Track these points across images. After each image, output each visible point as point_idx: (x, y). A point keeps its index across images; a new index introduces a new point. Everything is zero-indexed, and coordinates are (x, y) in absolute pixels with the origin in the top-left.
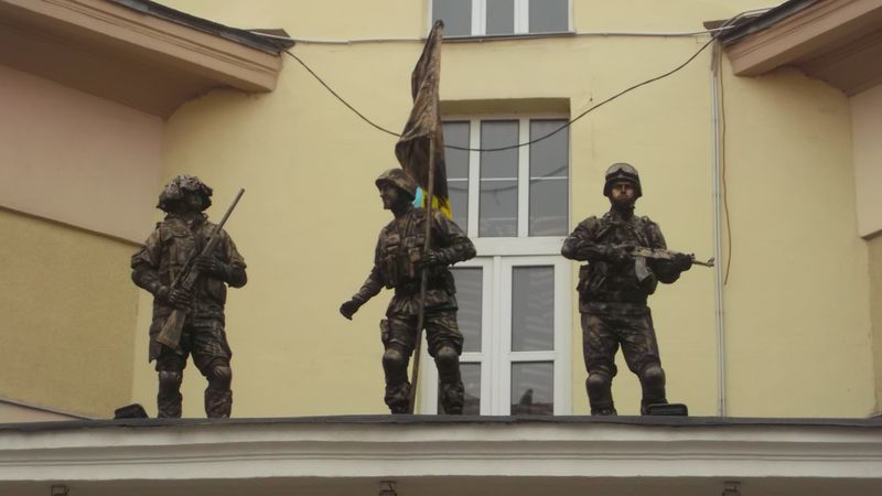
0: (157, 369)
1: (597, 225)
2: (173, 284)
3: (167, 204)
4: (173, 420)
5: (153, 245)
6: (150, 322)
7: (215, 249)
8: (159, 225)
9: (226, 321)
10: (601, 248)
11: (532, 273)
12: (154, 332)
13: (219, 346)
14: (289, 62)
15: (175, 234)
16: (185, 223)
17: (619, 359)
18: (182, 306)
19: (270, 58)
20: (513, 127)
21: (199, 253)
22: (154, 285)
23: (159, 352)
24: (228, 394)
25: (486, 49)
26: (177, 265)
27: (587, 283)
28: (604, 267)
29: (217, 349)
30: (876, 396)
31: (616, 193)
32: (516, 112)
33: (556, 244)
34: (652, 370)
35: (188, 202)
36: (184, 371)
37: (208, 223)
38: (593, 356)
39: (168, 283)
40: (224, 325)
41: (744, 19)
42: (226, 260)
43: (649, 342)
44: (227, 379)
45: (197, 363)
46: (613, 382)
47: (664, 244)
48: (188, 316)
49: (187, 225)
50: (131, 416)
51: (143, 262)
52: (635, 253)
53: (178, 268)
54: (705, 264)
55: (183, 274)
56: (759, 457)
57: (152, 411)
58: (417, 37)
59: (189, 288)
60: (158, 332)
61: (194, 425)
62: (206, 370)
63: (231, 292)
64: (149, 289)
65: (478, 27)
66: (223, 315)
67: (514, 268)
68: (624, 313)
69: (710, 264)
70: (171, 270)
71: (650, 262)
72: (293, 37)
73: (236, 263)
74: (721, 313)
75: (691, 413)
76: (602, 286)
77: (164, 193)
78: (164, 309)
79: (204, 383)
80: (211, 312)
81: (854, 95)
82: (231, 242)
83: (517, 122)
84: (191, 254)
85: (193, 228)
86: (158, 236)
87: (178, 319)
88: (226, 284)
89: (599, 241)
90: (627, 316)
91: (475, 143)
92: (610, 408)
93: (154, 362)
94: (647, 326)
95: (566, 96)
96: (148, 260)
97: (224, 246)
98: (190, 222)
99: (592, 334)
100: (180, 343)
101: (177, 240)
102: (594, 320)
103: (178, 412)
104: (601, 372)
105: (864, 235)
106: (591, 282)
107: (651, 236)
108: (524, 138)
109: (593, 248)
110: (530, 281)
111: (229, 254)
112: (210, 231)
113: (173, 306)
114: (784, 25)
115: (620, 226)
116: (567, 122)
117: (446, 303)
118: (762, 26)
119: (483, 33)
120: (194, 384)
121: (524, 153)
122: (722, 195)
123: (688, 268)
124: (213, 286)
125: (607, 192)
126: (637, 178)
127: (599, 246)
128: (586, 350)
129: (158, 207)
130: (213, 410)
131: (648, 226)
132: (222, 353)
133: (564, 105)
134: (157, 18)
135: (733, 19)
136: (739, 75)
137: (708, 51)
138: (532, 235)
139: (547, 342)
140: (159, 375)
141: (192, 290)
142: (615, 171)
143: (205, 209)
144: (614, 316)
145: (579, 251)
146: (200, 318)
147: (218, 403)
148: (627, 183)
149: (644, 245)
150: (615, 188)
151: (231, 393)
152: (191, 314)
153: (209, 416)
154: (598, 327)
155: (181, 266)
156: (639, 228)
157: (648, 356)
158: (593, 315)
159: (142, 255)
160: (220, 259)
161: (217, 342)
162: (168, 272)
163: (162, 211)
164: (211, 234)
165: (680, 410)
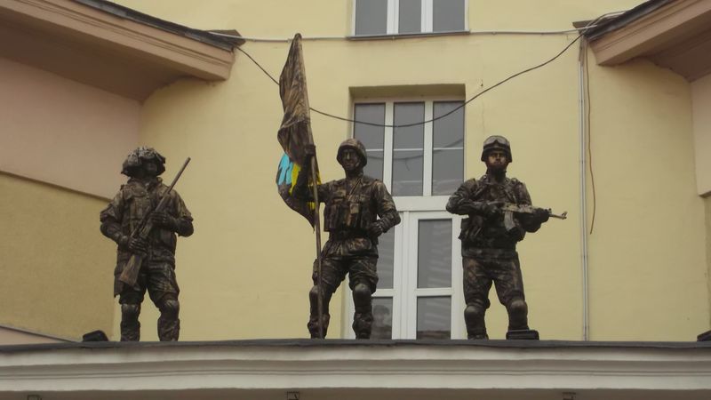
0: (121, 302)
1: (475, 186)
3: (129, 170)
5: (118, 203)
7: (167, 205)
8: (122, 187)
9: (176, 264)
10: (478, 204)
11: (436, 225)
12: (117, 273)
13: (169, 284)
14: (240, 57)
15: (135, 194)
16: (143, 185)
18: (139, 252)
19: (225, 53)
20: (419, 108)
21: (153, 209)
22: (117, 235)
23: (122, 289)
24: (176, 322)
25: (399, 45)
26: (136, 219)
27: (467, 233)
28: (480, 220)
29: (167, 286)
31: (492, 160)
32: (422, 96)
34: (517, 303)
35: (146, 169)
36: (142, 304)
37: (161, 186)
38: (471, 291)
39: (129, 234)
40: (174, 267)
41: (605, 20)
42: (176, 215)
43: (515, 280)
44: (175, 311)
45: (152, 297)
46: (486, 313)
47: (530, 201)
48: (144, 261)
49: (145, 187)
50: (96, 340)
51: (109, 216)
52: (505, 208)
53: (136, 221)
54: (559, 217)
55: (140, 226)
56: (591, 373)
58: (343, 36)
59: (144, 237)
60: (121, 273)
61: (151, 347)
62: (159, 303)
63: (181, 241)
64: (113, 239)
65: (392, 27)
66: (174, 259)
67: (420, 221)
68: (496, 256)
69: (564, 217)
70: (131, 223)
71: (516, 215)
72: (244, 36)
73: (184, 217)
74: (586, 257)
75: (542, 337)
76: (478, 235)
77: (127, 161)
78: (126, 254)
80: (163, 257)
81: (694, 80)
82: (180, 200)
83: (423, 103)
84: (147, 210)
85: (150, 189)
86: (121, 196)
87: (136, 262)
88: (177, 234)
89: (476, 199)
90: (498, 259)
91: (389, 120)
92: (483, 333)
93: (118, 297)
94: (515, 267)
95: (462, 83)
96: (114, 215)
97: (175, 204)
98: (147, 184)
99: (470, 274)
100: (138, 281)
101: (136, 199)
102: (472, 262)
103: (137, 337)
104: (476, 304)
105: (701, 193)
106: (470, 231)
107: (519, 194)
108: (429, 116)
109: (471, 205)
110: (434, 231)
111: (179, 210)
112: (163, 192)
113: (132, 252)
114: (638, 24)
115: (494, 187)
116: (463, 103)
118: (619, 26)
119: (396, 32)
120: (149, 314)
121: (428, 128)
122: (587, 161)
123: (546, 220)
124: (165, 236)
125: (485, 158)
126: (508, 148)
127: (476, 203)
128: (464, 287)
130: (164, 335)
131: (517, 186)
132: (172, 289)
133: (460, 90)
134: (134, 21)
135: (597, 20)
136: (600, 65)
137: (577, 45)
138: (432, 194)
139: (446, 281)
140: (122, 307)
141: (147, 239)
142: (493, 141)
143: (160, 174)
144: (488, 260)
145: (460, 207)
146: (154, 261)
147: (169, 329)
148: (501, 152)
149: (512, 202)
150: (492, 155)
151: (179, 321)
152: (147, 258)
153: (161, 340)
154: (475, 268)
155: (139, 220)
156: (510, 188)
157: (515, 291)
158: (471, 258)
159: (109, 212)
160: (171, 214)
161: (168, 280)
162: (129, 225)
163: (125, 176)
164: (164, 194)
165: (533, 335)
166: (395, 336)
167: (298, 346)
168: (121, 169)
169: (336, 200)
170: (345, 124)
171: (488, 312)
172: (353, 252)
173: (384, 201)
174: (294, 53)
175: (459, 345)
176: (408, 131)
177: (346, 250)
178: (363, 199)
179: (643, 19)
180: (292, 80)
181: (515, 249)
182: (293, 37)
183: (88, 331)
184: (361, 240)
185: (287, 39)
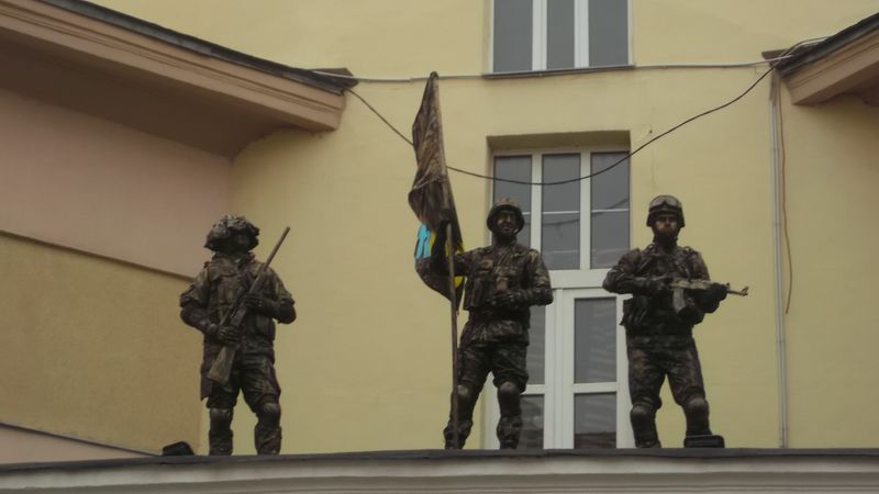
0: (208, 406)
1: (639, 258)
2: (222, 322)
3: (215, 243)
5: (202, 284)
6: (201, 361)
7: (262, 286)
8: (206, 264)
11: (596, 305)
12: (204, 370)
13: (268, 383)
14: (352, 102)
15: (223, 273)
16: (232, 261)
17: (666, 392)
18: (231, 343)
19: (334, 97)
20: (574, 161)
21: (246, 291)
22: (203, 323)
23: (211, 390)
24: (277, 430)
25: (547, 84)
27: (630, 317)
28: (644, 299)
29: (265, 386)
31: (660, 225)
32: (577, 146)
34: (696, 402)
35: (235, 241)
36: (235, 408)
37: (255, 262)
38: (639, 387)
39: (217, 322)
40: (273, 361)
41: (802, 48)
42: (274, 297)
43: (692, 373)
44: (276, 416)
45: (248, 399)
48: (238, 353)
49: (235, 264)
50: (178, 453)
51: (192, 301)
52: (673, 285)
53: (226, 306)
54: (739, 294)
58: (478, 74)
60: (208, 370)
61: (246, 462)
62: (256, 407)
63: (280, 328)
64: (198, 327)
65: (539, 62)
66: (272, 350)
67: (576, 300)
68: (667, 345)
69: (744, 293)
70: (220, 308)
71: (688, 292)
72: (356, 75)
73: (284, 299)
74: (782, 342)
75: (729, 444)
76: (644, 320)
77: (212, 233)
78: (215, 347)
80: (260, 348)
82: (278, 280)
83: (578, 155)
84: (239, 292)
85: (241, 267)
86: (206, 275)
87: (228, 355)
88: (275, 321)
89: (639, 274)
90: (670, 348)
91: (537, 177)
92: (655, 440)
93: (206, 399)
94: (690, 357)
95: (626, 129)
96: (197, 298)
97: (271, 283)
98: (238, 261)
99: (636, 366)
100: (230, 380)
101: (225, 279)
102: (639, 353)
103: (229, 449)
104: (645, 403)
106: (634, 315)
107: (693, 266)
108: (585, 171)
109: (633, 281)
110: (593, 313)
111: (277, 290)
112: (257, 269)
113: (222, 343)
114: (845, 52)
115: (662, 258)
116: (628, 154)
117: (520, 336)
118: (820, 55)
119: (544, 68)
120: (244, 420)
121: (585, 186)
122: (782, 225)
123: (723, 298)
124: (262, 323)
125: (651, 222)
126: (680, 210)
128: (630, 383)
129: (206, 246)
130: (263, 446)
131: (691, 256)
132: (271, 390)
133: (624, 138)
134: (221, 60)
135: (792, 49)
136: (796, 104)
137: (767, 80)
138: (591, 267)
139: (610, 374)
140: (210, 412)
141: (240, 327)
142: (659, 203)
143: (251, 249)
144: (658, 349)
145: (619, 285)
146: (249, 355)
147: (269, 439)
148: (671, 216)
149: (684, 276)
150: (660, 219)
151: (281, 429)
152: (240, 350)
153: (259, 452)
154: (642, 360)
155: (229, 304)
156: (680, 259)
157: (691, 387)
158: (637, 348)
159: (191, 295)
160: (268, 296)
161: (267, 379)
162: (217, 311)
163: (210, 251)
164: (258, 272)
165: (716, 442)
166: (548, 445)
167: (426, 458)
168: (204, 241)
169: (481, 272)
170: (483, 182)
171: (659, 413)
172: (499, 337)
173: (536, 275)
174: (430, 96)
175: (626, 455)
176: (560, 190)
177: (490, 334)
178: (513, 272)
179: (848, 47)
180: (426, 129)
181: (690, 334)
182: (428, 76)
183: (171, 442)
184: (509, 322)
185: (408, 78)
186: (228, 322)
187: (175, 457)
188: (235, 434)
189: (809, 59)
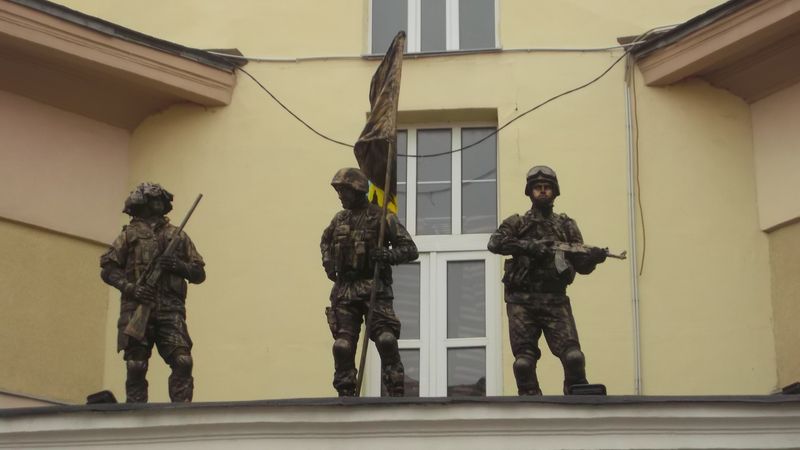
0: (125, 358)
1: (520, 222)
2: (139, 281)
3: (132, 209)
4: (140, 404)
5: (120, 246)
6: (118, 316)
7: (176, 249)
8: (125, 228)
10: (524, 243)
11: (466, 268)
12: (122, 325)
13: (181, 337)
14: (243, 79)
15: (140, 236)
16: (149, 226)
17: (542, 343)
18: (147, 301)
19: (226, 75)
20: (446, 135)
21: (162, 252)
22: (121, 282)
23: (127, 343)
24: (189, 380)
25: (422, 65)
26: (142, 263)
27: (511, 275)
28: (527, 261)
29: (177, 339)
30: (778, 375)
31: (537, 193)
32: (449, 122)
33: (482, 240)
34: (572, 354)
35: (151, 207)
36: (150, 360)
37: (170, 226)
38: (520, 340)
39: (135, 280)
40: (185, 317)
41: (653, 35)
42: (186, 259)
43: (569, 328)
44: (189, 367)
46: (537, 365)
47: (581, 239)
48: (152, 311)
49: (151, 228)
50: (102, 401)
51: (111, 261)
52: (554, 248)
53: (142, 266)
54: (618, 257)
57: (121, 397)
58: (359, 55)
59: (152, 285)
60: (126, 325)
61: (159, 409)
62: (169, 359)
63: (191, 288)
64: (117, 286)
65: (414, 45)
66: (184, 309)
67: (448, 262)
68: (545, 302)
69: (623, 257)
70: (137, 268)
71: (568, 255)
72: (246, 55)
73: (195, 262)
74: (637, 301)
76: (526, 277)
77: (130, 198)
78: (131, 303)
79: (167, 371)
80: (173, 306)
81: (754, 102)
82: (191, 243)
83: (449, 130)
84: (155, 253)
85: (156, 230)
86: (124, 238)
87: (144, 313)
88: (187, 281)
89: (521, 237)
90: (548, 305)
91: (412, 150)
92: (536, 389)
93: (122, 352)
94: (566, 313)
95: (494, 106)
96: (116, 259)
97: (184, 246)
98: (154, 225)
99: (517, 321)
100: (146, 335)
101: (142, 241)
102: (518, 309)
103: (145, 397)
104: (526, 356)
105: (765, 229)
106: (515, 274)
107: (569, 231)
108: (456, 144)
109: (516, 244)
110: (463, 274)
111: (189, 253)
112: (171, 233)
113: (138, 301)
114: (692, 39)
115: (541, 223)
116: (495, 130)
118: (671, 41)
119: (419, 51)
120: (158, 371)
121: (456, 158)
122: (636, 194)
123: (602, 260)
124: (175, 283)
125: (529, 192)
126: (555, 179)
127: (522, 242)
128: (513, 337)
130: (176, 395)
131: (566, 222)
132: (184, 343)
133: (492, 114)
134: (123, 40)
135: (644, 35)
136: (650, 85)
137: (622, 64)
138: (462, 233)
139: (480, 329)
140: (127, 364)
141: (156, 287)
142: (536, 172)
143: (166, 213)
144: (537, 305)
145: (504, 246)
146: (162, 311)
147: (181, 389)
148: (546, 184)
149: (562, 240)
150: (536, 188)
151: (192, 379)
152: (155, 308)
153: (172, 401)
154: (522, 315)
155: (146, 264)
156: (558, 224)
157: (569, 341)
158: (518, 304)
159: (110, 256)
160: (181, 258)
161: (179, 333)
162: (134, 270)
163: (127, 216)
164: (173, 235)
165: (596, 390)
166: (424, 393)
168: (123, 207)
172: (362, 296)
176: (434, 162)
177: (354, 293)
179: (697, 34)
181: (565, 293)
183: (94, 392)
184: (370, 281)
185: (295, 59)
186: (144, 282)
187: (97, 405)
188: (149, 383)
189: (660, 45)
